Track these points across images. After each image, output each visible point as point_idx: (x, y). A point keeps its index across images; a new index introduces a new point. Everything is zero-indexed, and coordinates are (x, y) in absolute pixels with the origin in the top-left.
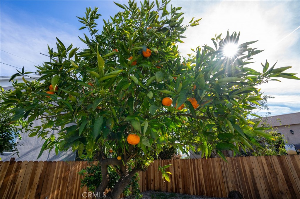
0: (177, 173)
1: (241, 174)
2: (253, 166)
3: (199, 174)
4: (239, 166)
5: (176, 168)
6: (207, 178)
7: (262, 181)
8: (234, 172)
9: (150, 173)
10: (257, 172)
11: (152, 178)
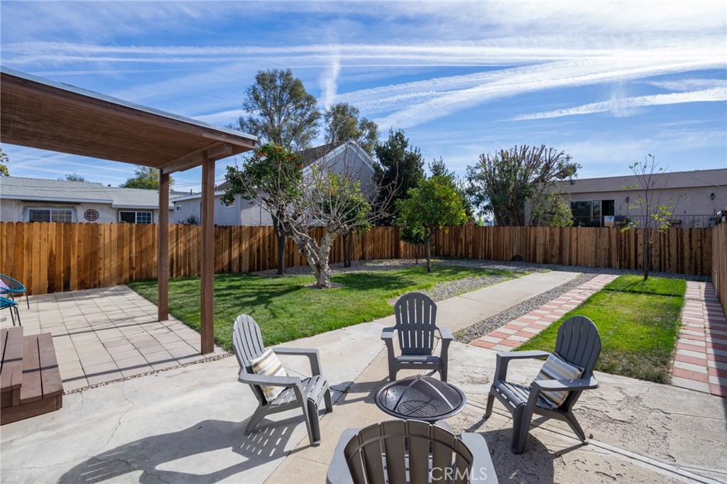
0: (467, 239)
1: (526, 241)
2: (538, 235)
3: (489, 241)
4: (526, 234)
5: (468, 234)
6: (496, 245)
7: (542, 247)
8: (520, 240)
9: (439, 239)
10: (541, 240)
11: (441, 244)
